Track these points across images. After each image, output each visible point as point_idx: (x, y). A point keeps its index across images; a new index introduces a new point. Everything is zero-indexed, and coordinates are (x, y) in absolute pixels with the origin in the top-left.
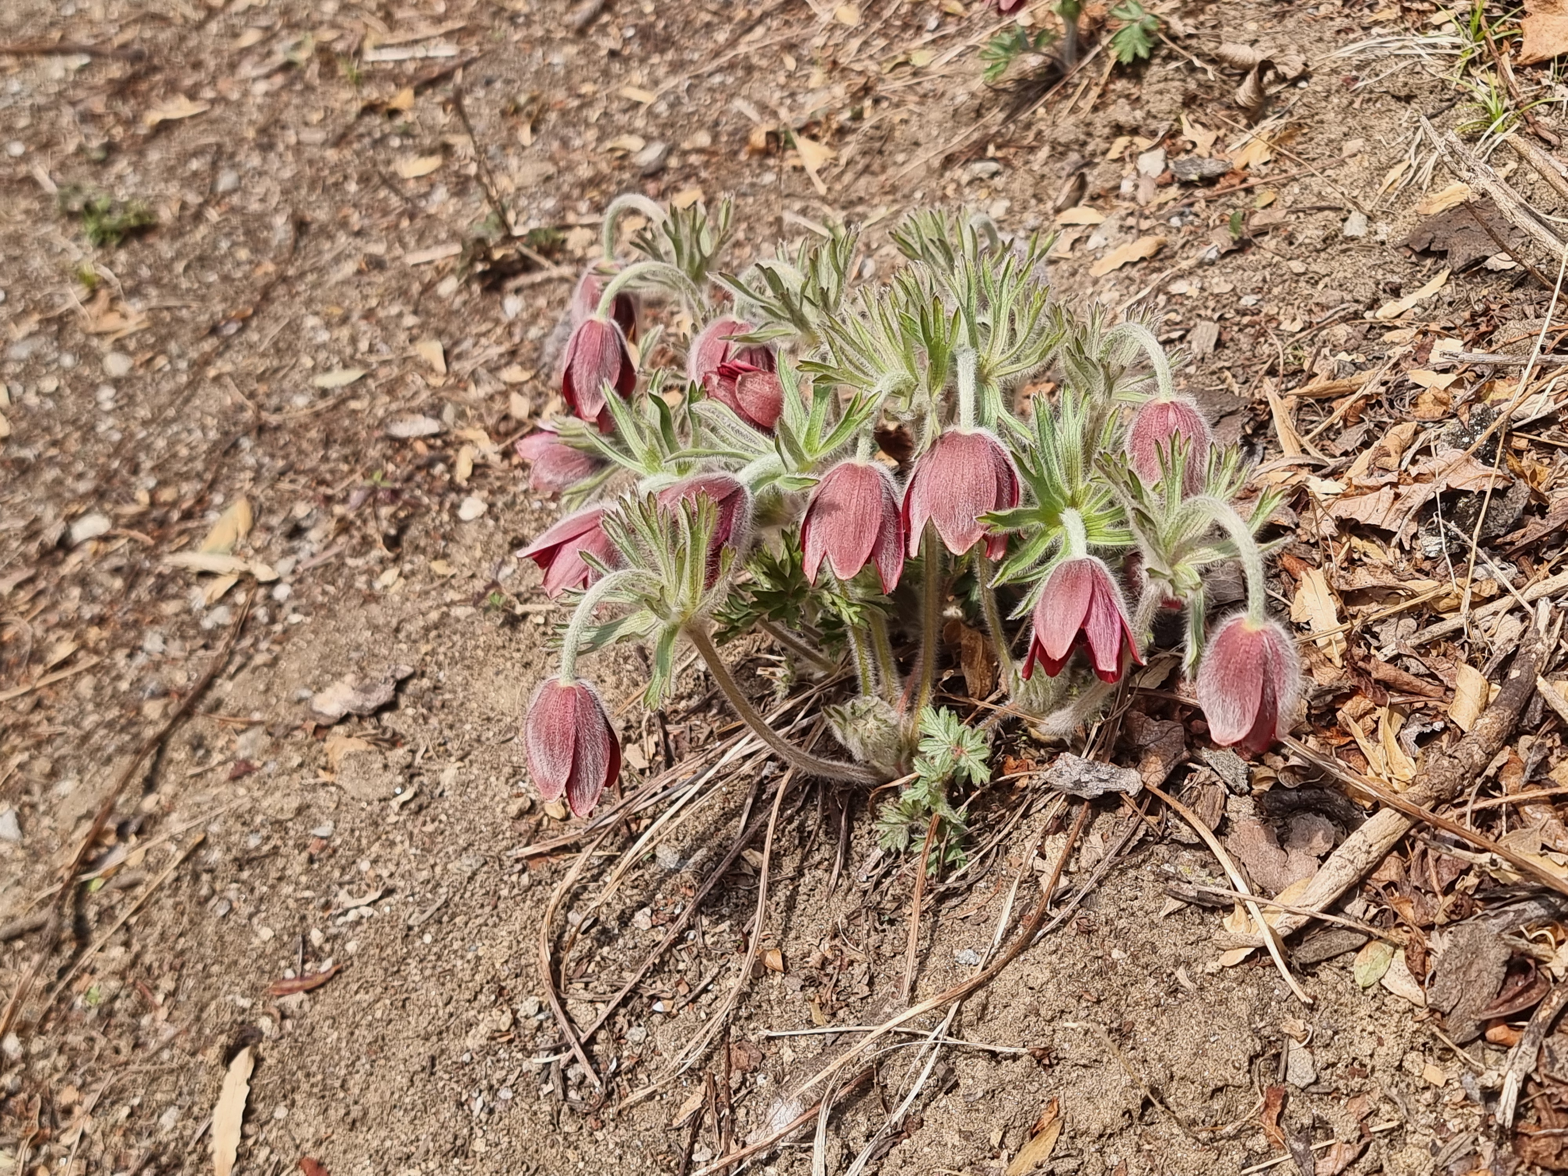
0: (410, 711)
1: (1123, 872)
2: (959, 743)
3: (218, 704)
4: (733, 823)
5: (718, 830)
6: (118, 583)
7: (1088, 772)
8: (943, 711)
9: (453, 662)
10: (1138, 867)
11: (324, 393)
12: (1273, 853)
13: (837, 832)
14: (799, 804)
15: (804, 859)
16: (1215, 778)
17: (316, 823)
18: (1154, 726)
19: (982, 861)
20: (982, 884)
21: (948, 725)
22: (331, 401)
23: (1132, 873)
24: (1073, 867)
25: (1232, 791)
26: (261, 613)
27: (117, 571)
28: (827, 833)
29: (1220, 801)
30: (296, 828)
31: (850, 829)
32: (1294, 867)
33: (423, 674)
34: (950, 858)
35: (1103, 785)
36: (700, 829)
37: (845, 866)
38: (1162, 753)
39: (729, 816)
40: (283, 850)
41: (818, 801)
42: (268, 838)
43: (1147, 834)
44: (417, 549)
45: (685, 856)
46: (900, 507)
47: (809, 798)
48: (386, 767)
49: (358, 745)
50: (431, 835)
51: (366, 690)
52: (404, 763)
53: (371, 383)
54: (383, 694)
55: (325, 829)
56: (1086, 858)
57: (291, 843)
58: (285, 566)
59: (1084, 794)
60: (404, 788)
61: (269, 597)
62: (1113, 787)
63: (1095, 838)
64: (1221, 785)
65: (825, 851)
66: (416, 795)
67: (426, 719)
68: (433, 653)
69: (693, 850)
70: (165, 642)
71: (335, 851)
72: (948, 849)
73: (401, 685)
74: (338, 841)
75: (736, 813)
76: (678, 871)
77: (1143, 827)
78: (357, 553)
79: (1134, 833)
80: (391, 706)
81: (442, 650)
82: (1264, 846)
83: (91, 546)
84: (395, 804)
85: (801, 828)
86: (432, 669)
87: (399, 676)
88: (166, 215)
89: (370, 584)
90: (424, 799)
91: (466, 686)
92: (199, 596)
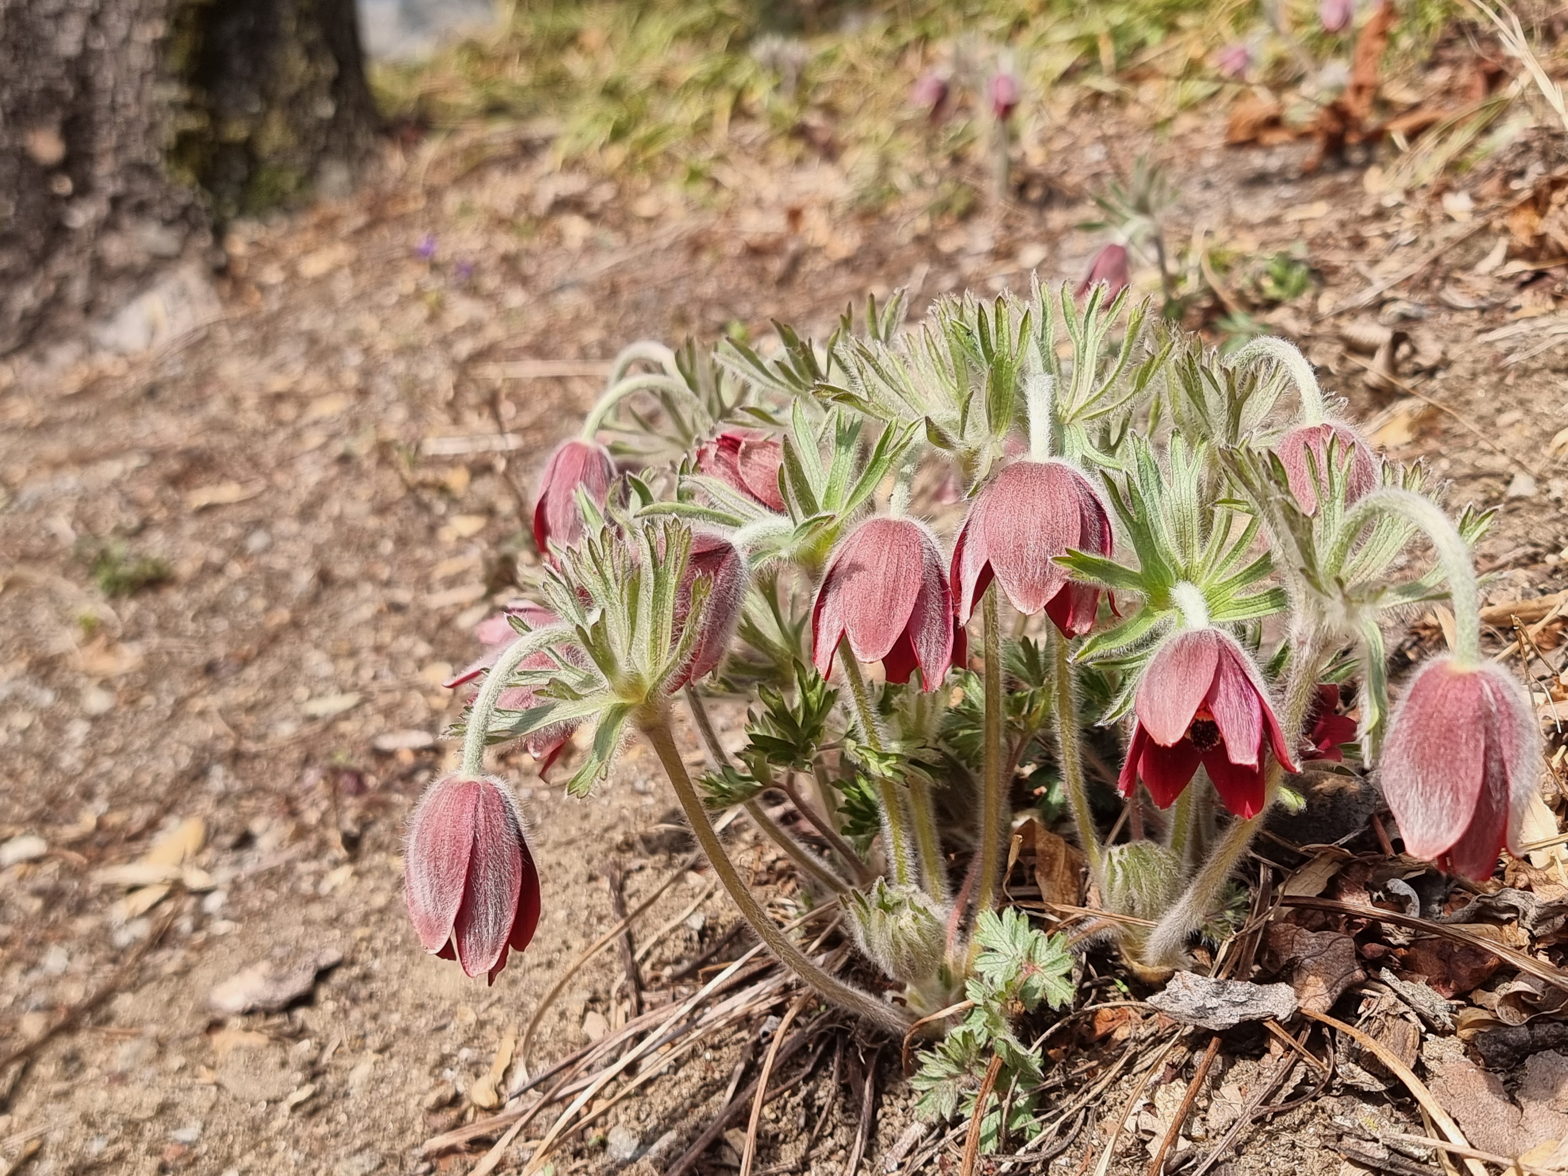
0: (330, 1006)
1: (1272, 1136)
2: (1030, 957)
3: (108, 1019)
4: (716, 1098)
5: (694, 1106)
6: (37, 904)
7: (1217, 995)
8: (1009, 913)
9: (393, 949)
10: (1296, 1130)
11: (312, 719)
12: (1500, 1108)
13: (858, 1107)
14: (808, 1069)
15: (813, 1145)
16: (1403, 1008)
17: (179, 1125)
18: (1311, 939)
19: (1062, 1132)
20: (1062, 1160)
21: (1014, 933)
22: (318, 727)
23: (1286, 1138)
24: (1197, 1130)
25: (1431, 1029)
26: (185, 924)
27: (38, 893)
28: (844, 1110)
29: (1413, 1038)
30: (153, 1129)
31: (877, 1104)
32: (1533, 1127)
33: (352, 963)
34: (1017, 1125)
35: (1239, 1010)
36: (671, 1104)
37: (869, 1153)
38: (1325, 972)
39: (711, 1088)
40: (131, 1157)
41: (834, 1068)
42: (115, 1141)
43: (1305, 1081)
44: (379, 847)
45: (646, 1141)
46: (947, 574)
47: (822, 1063)
48: (284, 1064)
49: (257, 1040)
50: (323, 1139)
51: (279, 980)
52: (307, 1057)
53: (369, 708)
54: (299, 983)
55: (189, 1133)
56: (1216, 1118)
57: (143, 1147)
58: (224, 875)
59: (1212, 1023)
60: (300, 1086)
61: (198, 906)
62: (1254, 1011)
63: (1229, 1090)
64: (1412, 1016)
65: (841, 1135)
66: (314, 1095)
67: (346, 1012)
68: (370, 939)
69: (658, 1132)
70: (70, 958)
71: (197, 1159)
72: (1014, 1113)
73: (323, 975)
74: (204, 1148)
75: (722, 1085)
76: (633, 1160)
77: (1301, 1069)
78: (308, 857)
79: (1287, 1077)
80: (306, 999)
81: (382, 934)
82: (1486, 1096)
83: (19, 869)
84: (285, 1107)
85: (808, 1102)
86: (365, 956)
87: (323, 962)
88: (185, 569)
89: (316, 884)
90: (323, 1100)
91: (403, 973)
92: (120, 911)
